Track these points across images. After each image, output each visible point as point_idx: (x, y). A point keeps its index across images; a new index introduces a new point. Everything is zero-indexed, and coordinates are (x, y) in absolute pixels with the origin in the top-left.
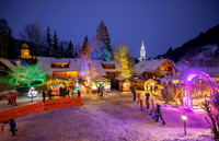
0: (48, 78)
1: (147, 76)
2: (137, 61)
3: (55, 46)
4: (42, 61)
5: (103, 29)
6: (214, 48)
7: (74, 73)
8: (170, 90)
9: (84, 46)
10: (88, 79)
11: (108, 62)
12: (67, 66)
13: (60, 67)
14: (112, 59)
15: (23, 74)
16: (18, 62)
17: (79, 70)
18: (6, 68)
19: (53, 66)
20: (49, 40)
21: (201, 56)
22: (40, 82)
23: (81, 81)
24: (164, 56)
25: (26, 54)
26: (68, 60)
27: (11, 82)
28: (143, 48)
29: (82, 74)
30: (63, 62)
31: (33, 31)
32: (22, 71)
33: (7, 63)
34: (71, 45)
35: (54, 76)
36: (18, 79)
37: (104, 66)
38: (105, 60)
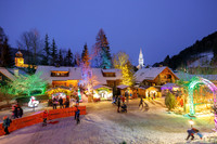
0: (48, 87)
3: (53, 54)
6: (210, 56)
7: (74, 82)
10: (89, 87)
11: (108, 70)
12: (67, 75)
13: (60, 76)
14: (112, 67)
17: (79, 79)
19: (53, 75)
20: (47, 49)
22: (40, 92)
25: (20, 62)
27: (10, 91)
28: (141, 56)
29: (82, 83)
33: (5, 72)
34: (70, 53)
36: (17, 89)
38: (105, 68)
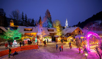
0: (22, 36)
1: (69, 35)
2: (64, 28)
3: (26, 21)
4: (20, 28)
5: (48, 13)
6: (100, 22)
7: (34, 34)
8: (80, 41)
9: (39, 21)
10: (41, 36)
11: (51, 28)
12: (31, 30)
13: (28, 30)
14: (52, 27)
15: (11, 34)
16: (9, 28)
17: (37, 32)
18: (3, 31)
19: (25, 30)
20: (23, 18)
21: (94, 25)
22: (19, 38)
23: (38, 37)
24: (77, 26)
25: (12, 24)
26: (32, 27)
27: (5, 37)
28: (67, 22)
29: (39, 34)
30: (29, 28)
31: (15, 14)
32: (10, 32)
33: (3, 29)
34: (33, 20)
35: (25, 35)
36: (9, 36)
37: (49, 30)
38: (49, 27)
